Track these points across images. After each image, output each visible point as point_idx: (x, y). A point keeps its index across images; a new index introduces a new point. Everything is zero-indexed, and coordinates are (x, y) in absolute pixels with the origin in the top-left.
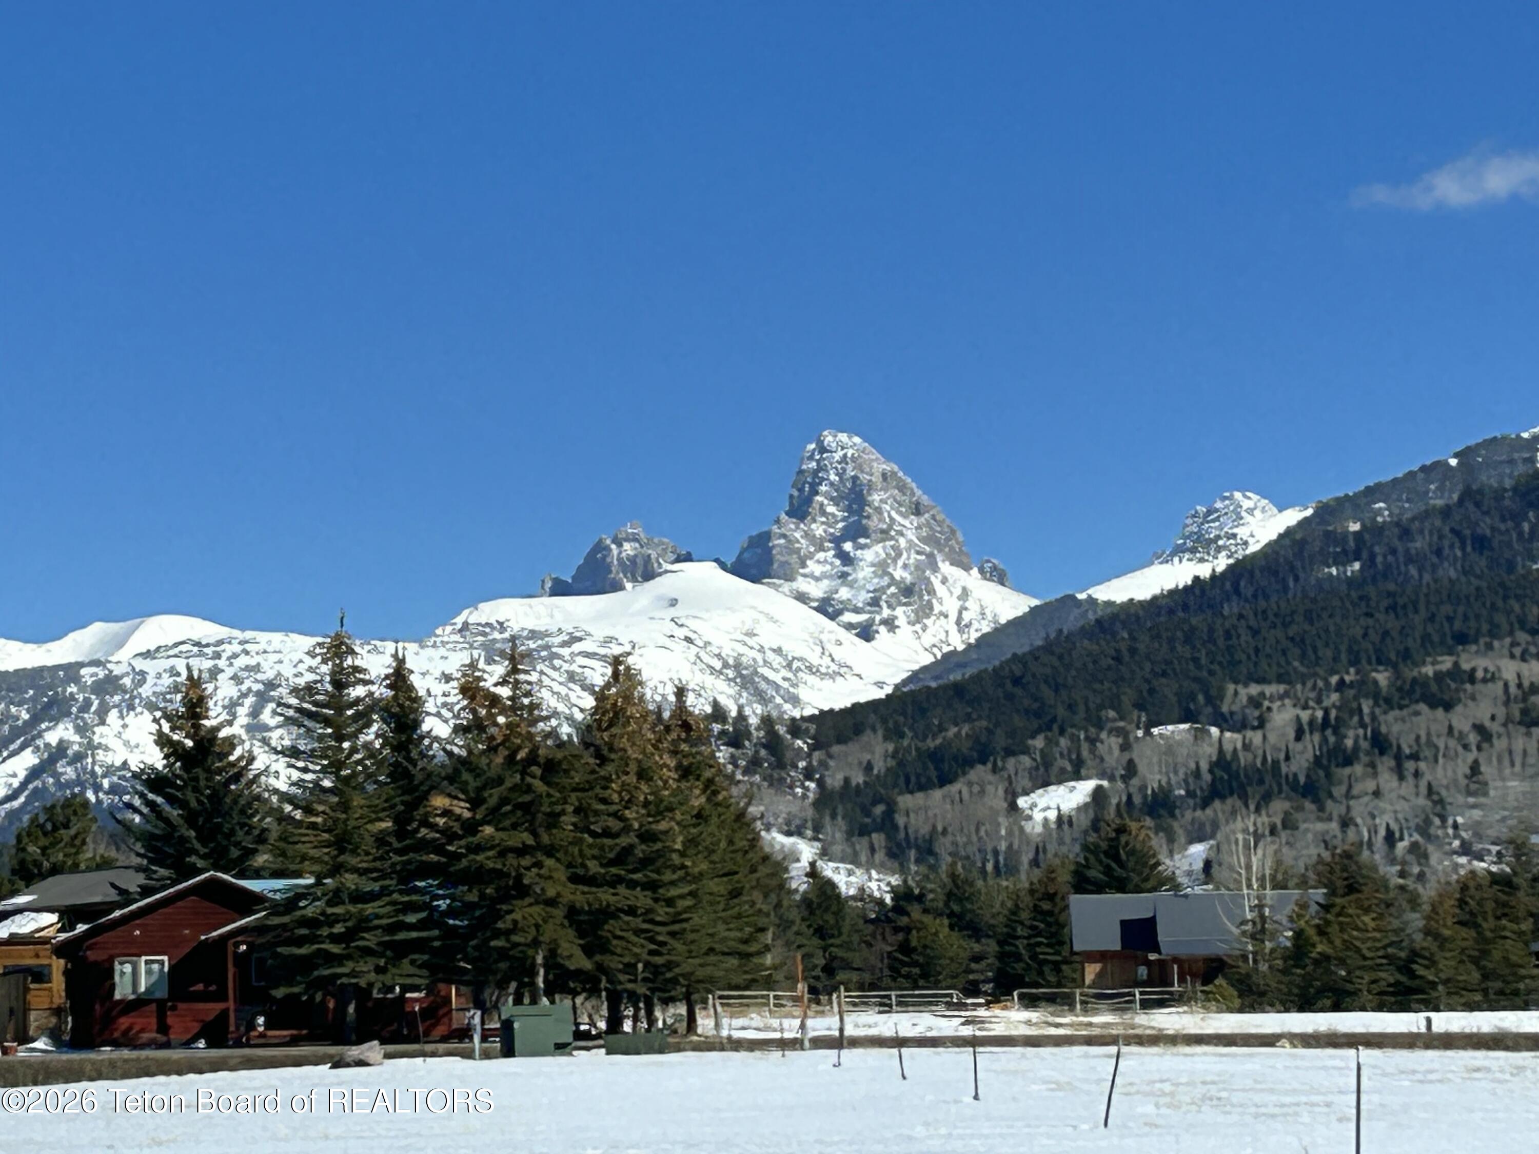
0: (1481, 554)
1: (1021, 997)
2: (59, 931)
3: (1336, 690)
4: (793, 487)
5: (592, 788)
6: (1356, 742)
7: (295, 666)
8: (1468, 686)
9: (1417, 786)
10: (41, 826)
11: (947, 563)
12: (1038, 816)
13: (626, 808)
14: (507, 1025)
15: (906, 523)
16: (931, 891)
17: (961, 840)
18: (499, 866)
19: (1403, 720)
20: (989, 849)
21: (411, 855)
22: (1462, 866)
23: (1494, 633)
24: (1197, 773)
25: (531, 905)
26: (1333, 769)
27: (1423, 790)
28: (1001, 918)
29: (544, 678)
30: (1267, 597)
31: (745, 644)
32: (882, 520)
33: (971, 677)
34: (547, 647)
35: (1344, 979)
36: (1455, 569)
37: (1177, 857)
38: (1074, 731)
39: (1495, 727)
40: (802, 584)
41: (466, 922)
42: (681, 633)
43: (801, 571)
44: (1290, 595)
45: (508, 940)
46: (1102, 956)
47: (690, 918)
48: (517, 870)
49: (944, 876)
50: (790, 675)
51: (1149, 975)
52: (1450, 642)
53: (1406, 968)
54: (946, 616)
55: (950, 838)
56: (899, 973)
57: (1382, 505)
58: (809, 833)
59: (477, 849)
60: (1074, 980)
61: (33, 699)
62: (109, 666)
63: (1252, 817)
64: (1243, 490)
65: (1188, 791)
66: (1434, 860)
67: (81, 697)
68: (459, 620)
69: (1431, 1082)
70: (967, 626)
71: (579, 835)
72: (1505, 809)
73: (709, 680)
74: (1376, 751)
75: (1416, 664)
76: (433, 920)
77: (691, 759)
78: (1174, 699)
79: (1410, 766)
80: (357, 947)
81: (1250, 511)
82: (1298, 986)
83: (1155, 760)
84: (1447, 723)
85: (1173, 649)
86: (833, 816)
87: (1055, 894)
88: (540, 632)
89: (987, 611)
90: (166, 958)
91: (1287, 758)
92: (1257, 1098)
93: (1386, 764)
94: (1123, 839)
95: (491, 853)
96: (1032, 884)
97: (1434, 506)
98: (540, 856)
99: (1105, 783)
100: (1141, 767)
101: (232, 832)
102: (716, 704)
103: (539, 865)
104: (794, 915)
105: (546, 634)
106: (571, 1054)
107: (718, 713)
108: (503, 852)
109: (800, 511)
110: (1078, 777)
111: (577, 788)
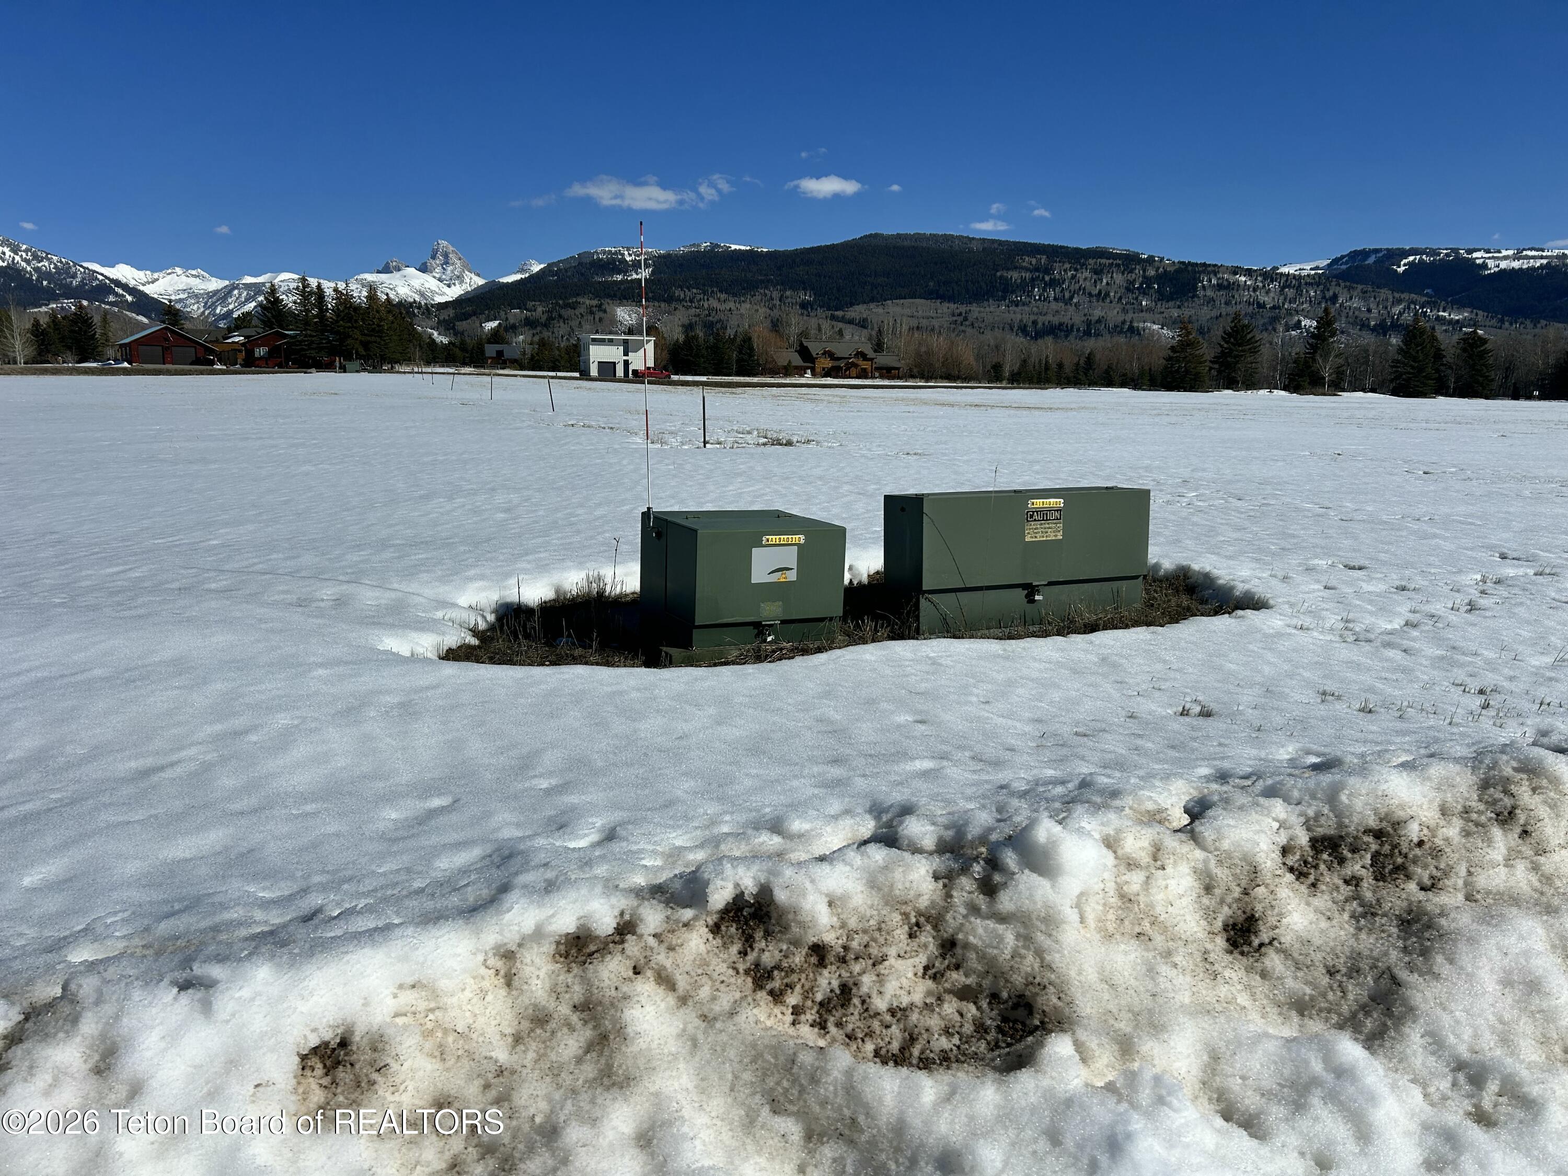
0: (582, 276)
2: (244, 341)
3: (551, 304)
4: (432, 252)
5: (366, 315)
6: (555, 315)
8: (579, 305)
11: (467, 271)
12: (486, 328)
13: (374, 319)
14: (345, 366)
15: (457, 262)
16: (458, 343)
17: (468, 332)
18: (344, 331)
20: (474, 334)
23: (585, 294)
24: (521, 321)
25: (352, 340)
26: (550, 321)
27: (569, 327)
28: (471, 349)
30: (537, 283)
31: (422, 287)
32: (452, 261)
33: (472, 297)
36: (577, 280)
38: (495, 310)
39: (584, 314)
40: (434, 274)
41: (337, 343)
42: (407, 283)
43: (434, 271)
44: (542, 283)
45: (346, 347)
46: (491, 358)
47: (389, 344)
48: (348, 332)
49: (461, 339)
50: (432, 295)
51: (501, 362)
52: (575, 295)
54: (467, 283)
55: (465, 331)
57: (562, 265)
58: (436, 330)
59: (339, 326)
60: (484, 363)
63: (533, 330)
64: (532, 260)
65: (519, 324)
70: (471, 286)
71: (362, 325)
73: (413, 295)
74: (559, 318)
75: (568, 300)
76: (329, 342)
78: (516, 304)
79: (566, 321)
80: (311, 347)
81: (533, 264)
83: (513, 317)
84: (574, 313)
85: (516, 293)
86: (439, 325)
87: (485, 345)
89: (476, 283)
90: (267, 348)
91: (541, 318)
93: (561, 321)
94: (502, 333)
95: (342, 328)
96: (482, 342)
97: (573, 265)
98: (354, 329)
99: (502, 322)
100: (509, 319)
101: (282, 320)
102: (415, 300)
103: (353, 331)
106: (360, 373)
107: (415, 302)
108: (345, 328)
109: (434, 257)
110: (496, 320)
111: (361, 314)
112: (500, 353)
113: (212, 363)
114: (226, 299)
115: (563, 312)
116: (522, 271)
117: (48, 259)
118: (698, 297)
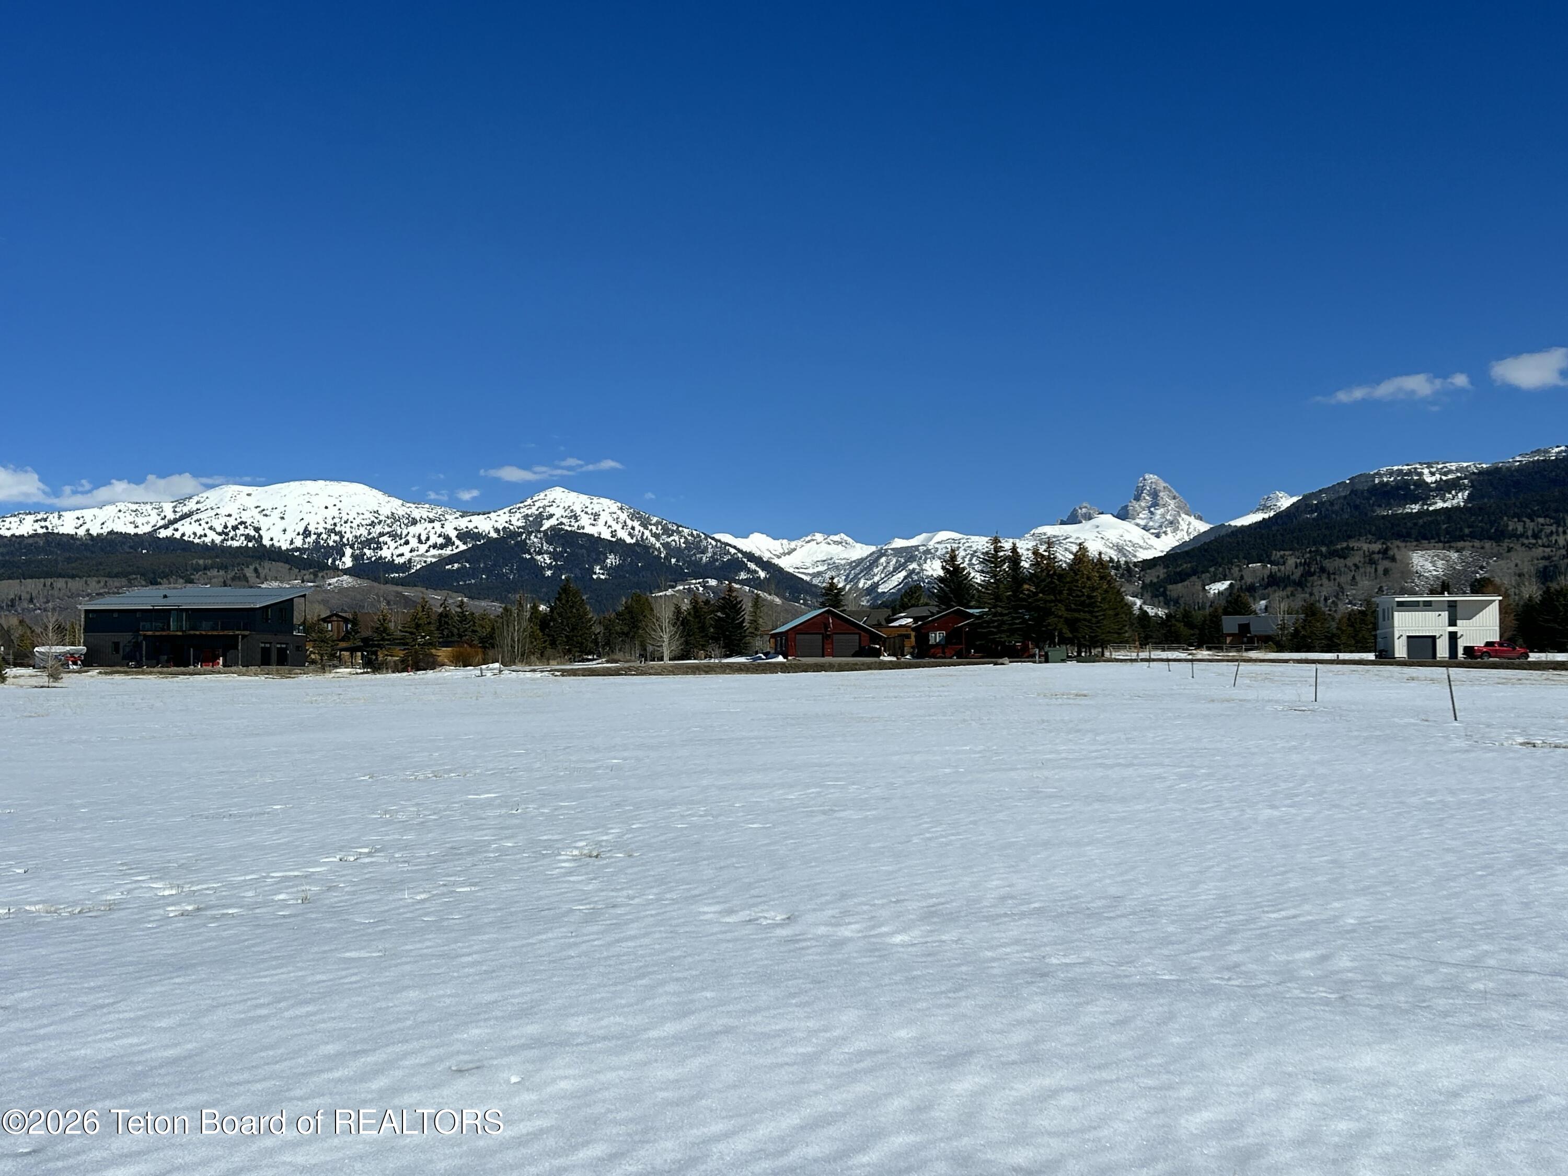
0: (1357, 510)
1: (1207, 647)
2: (913, 624)
3: (1308, 553)
4: (1135, 491)
5: (1073, 583)
6: (1315, 569)
7: (983, 546)
8: (1352, 552)
9: (1335, 583)
11: (1184, 514)
12: (1212, 592)
13: (1083, 588)
14: (1046, 654)
15: (1171, 502)
16: (1178, 614)
17: (1187, 599)
18: (1044, 606)
19: (1330, 562)
20: (1196, 602)
21: (1018, 602)
22: (1349, 608)
23: (1360, 535)
24: (1263, 579)
25: (1054, 618)
26: (1308, 578)
27: (1337, 584)
28: (1200, 623)
29: (1058, 549)
30: (1286, 524)
31: (1120, 539)
32: (1163, 501)
33: (1191, 549)
34: (1059, 540)
36: (1348, 515)
37: (1256, 604)
38: (1224, 566)
39: (1360, 565)
40: (1138, 521)
41: (1034, 623)
42: (1100, 536)
43: (1138, 517)
44: (1294, 524)
45: (1047, 628)
46: (1233, 635)
47: (1103, 622)
48: (1050, 607)
49: (1182, 610)
50: (1134, 549)
51: (1247, 641)
52: (1346, 538)
53: (1330, 639)
54: (1183, 530)
55: (1184, 598)
56: (1168, 639)
57: (1324, 495)
58: (1140, 597)
59: (1038, 601)
60: (1224, 642)
61: (906, 556)
62: (927, 546)
63: (1281, 592)
64: (1279, 491)
65: (1260, 584)
66: (1340, 606)
67: (919, 555)
68: (1032, 532)
69: (1340, 675)
70: (1190, 533)
71: (1069, 597)
73: (1108, 550)
74: (1321, 572)
75: (1335, 545)
76: (1024, 621)
77: (1103, 574)
78: (1256, 556)
79: (1332, 577)
80: (1001, 630)
81: (1281, 498)
82: (1296, 645)
83: (1250, 574)
84: (1345, 564)
85: (1256, 541)
86: (1147, 592)
87: (1217, 616)
89: (1196, 529)
90: (944, 632)
91: (1292, 574)
93: (1324, 576)
94: (1239, 598)
95: (1042, 602)
96: (1210, 612)
97: (1341, 495)
98: (1057, 603)
99: (1233, 582)
100: (1245, 577)
101: (964, 595)
102: (1111, 557)
103: (1056, 605)
104: (1135, 621)
105: (1058, 536)
106: (1066, 662)
107: (1111, 560)
108: (1046, 602)
109: (1138, 498)
110: (1225, 580)
111: (1068, 583)
112: (1244, 628)
113: (877, 654)
114: (871, 569)
115: (1327, 564)
116: (1265, 508)
117: (679, 532)
118: (1548, 529)
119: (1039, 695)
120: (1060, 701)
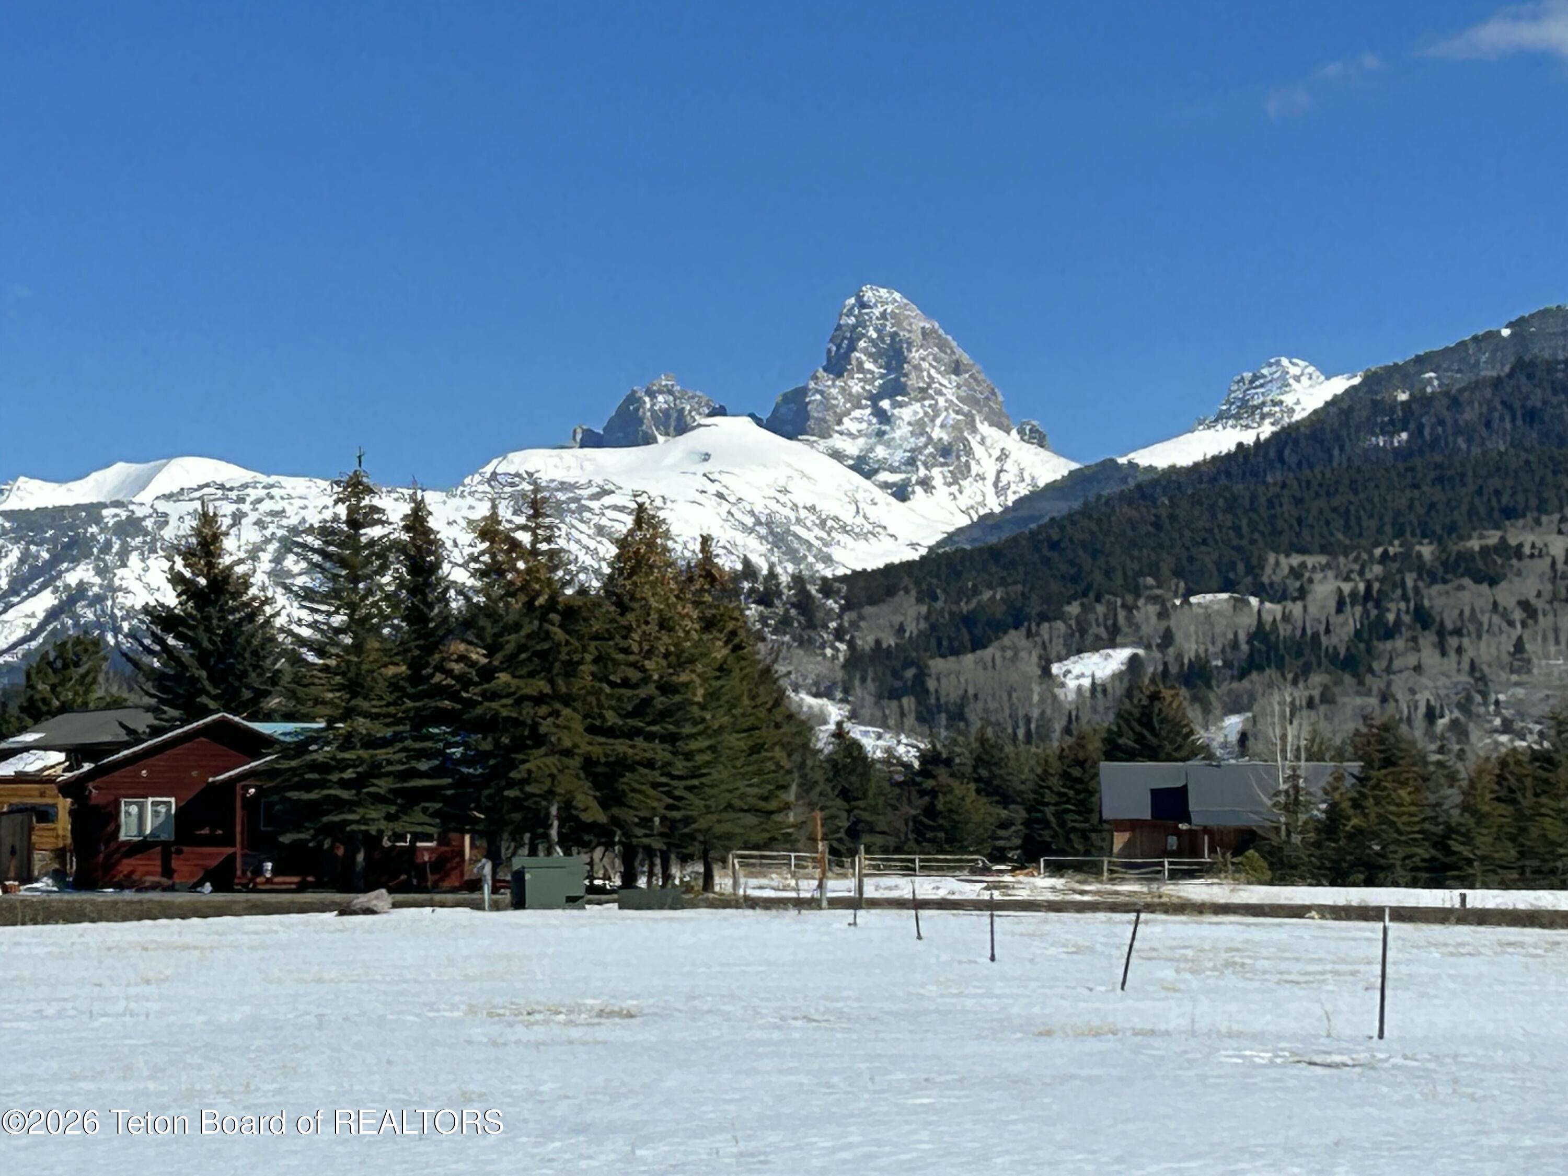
0: (1532, 427)
1: (1048, 864)
2: (65, 770)
3: (1379, 563)
4: (831, 341)
5: (611, 638)
6: (1398, 615)
7: (320, 512)
8: (1514, 561)
9: (1459, 663)
10: (50, 664)
11: (986, 423)
12: (1072, 684)
13: (645, 658)
14: (519, 877)
15: (945, 382)
16: (959, 755)
17: (992, 705)
18: (514, 715)
19: (1447, 593)
20: (1021, 713)
21: (426, 701)
22: (1502, 744)
23: (1542, 508)
24: (1235, 645)
25: (546, 755)
26: (1375, 643)
27: (1466, 666)
28: (1030, 785)
29: (573, 531)
30: (1311, 467)
31: (778, 501)
32: (920, 377)
33: (1006, 541)
34: (577, 500)
35: (1377, 854)
36: (1505, 442)
37: (1213, 729)
38: (1112, 598)
39: (1539, 604)
40: (838, 442)
41: (480, 771)
42: (712, 488)
43: (837, 428)
44: (1335, 464)
45: (521, 790)
46: (1132, 825)
47: (709, 774)
48: (533, 720)
49: (972, 739)
50: (824, 535)
51: (1179, 846)
52: (1496, 514)
53: (1441, 843)
54: (984, 479)
55: (980, 705)
56: (923, 835)
57: (1432, 375)
58: (839, 695)
59: (494, 696)
60: (1102, 848)
61: (54, 540)
62: (131, 507)
63: (1289, 690)
64: (1290, 357)
65: (1225, 662)
66: (1473, 738)
67: (101, 538)
68: (488, 470)
69: (1463, 955)
70: (1003, 488)
71: (597, 684)
72: (1548, 688)
73: (740, 538)
74: (1419, 626)
75: (1461, 538)
76: (446, 767)
77: (714, 611)
78: (1214, 569)
79: (1453, 642)
80: (368, 794)
81: (1297, 379)
82: (1331, 861)
83: (1192, 628)
84: (1491, 600)
85: (1214, 516)
86: (863, 680)
87: (1085, 761)
88: (570, 484)
89: (1026, 476)
90: (173, 800)
91: (1328, 631)
92: (1283, 966)
93: (1428, 640)
94: (1157, 705)
95: (509, 701)
96: (1063, 750)
97: (1484, 378)
98: (558, 706)
99: (1141, 652)
100: (1179, 636)
101: (245, 674)
102: (746, 562)
103: (556, 714)
104: (819, 775)
105: (574, 486)
106: (584, 908)
107: (749, 570)
108: (520, 700)
109: (838, 367)
110: (1113, 645)
111: (596, 637)
112: (1170, 802)
115: (1437, 598)
116: (1242, 411)
119: (472, 1010)
120: (539, 1033)
